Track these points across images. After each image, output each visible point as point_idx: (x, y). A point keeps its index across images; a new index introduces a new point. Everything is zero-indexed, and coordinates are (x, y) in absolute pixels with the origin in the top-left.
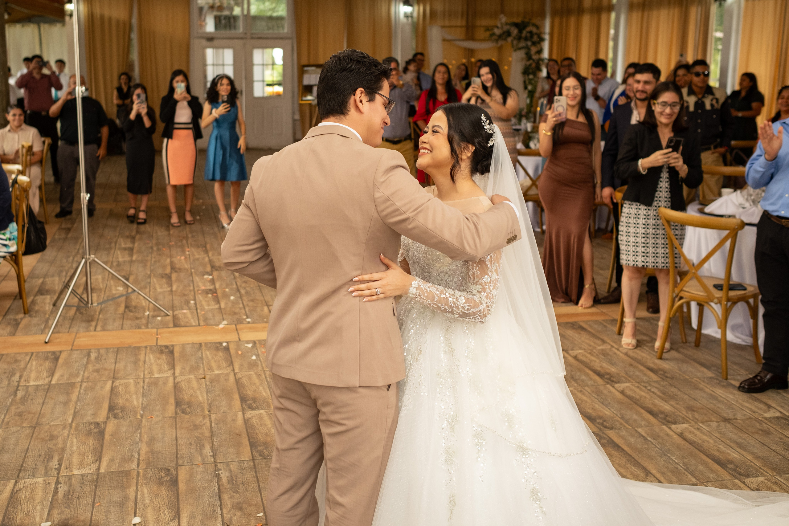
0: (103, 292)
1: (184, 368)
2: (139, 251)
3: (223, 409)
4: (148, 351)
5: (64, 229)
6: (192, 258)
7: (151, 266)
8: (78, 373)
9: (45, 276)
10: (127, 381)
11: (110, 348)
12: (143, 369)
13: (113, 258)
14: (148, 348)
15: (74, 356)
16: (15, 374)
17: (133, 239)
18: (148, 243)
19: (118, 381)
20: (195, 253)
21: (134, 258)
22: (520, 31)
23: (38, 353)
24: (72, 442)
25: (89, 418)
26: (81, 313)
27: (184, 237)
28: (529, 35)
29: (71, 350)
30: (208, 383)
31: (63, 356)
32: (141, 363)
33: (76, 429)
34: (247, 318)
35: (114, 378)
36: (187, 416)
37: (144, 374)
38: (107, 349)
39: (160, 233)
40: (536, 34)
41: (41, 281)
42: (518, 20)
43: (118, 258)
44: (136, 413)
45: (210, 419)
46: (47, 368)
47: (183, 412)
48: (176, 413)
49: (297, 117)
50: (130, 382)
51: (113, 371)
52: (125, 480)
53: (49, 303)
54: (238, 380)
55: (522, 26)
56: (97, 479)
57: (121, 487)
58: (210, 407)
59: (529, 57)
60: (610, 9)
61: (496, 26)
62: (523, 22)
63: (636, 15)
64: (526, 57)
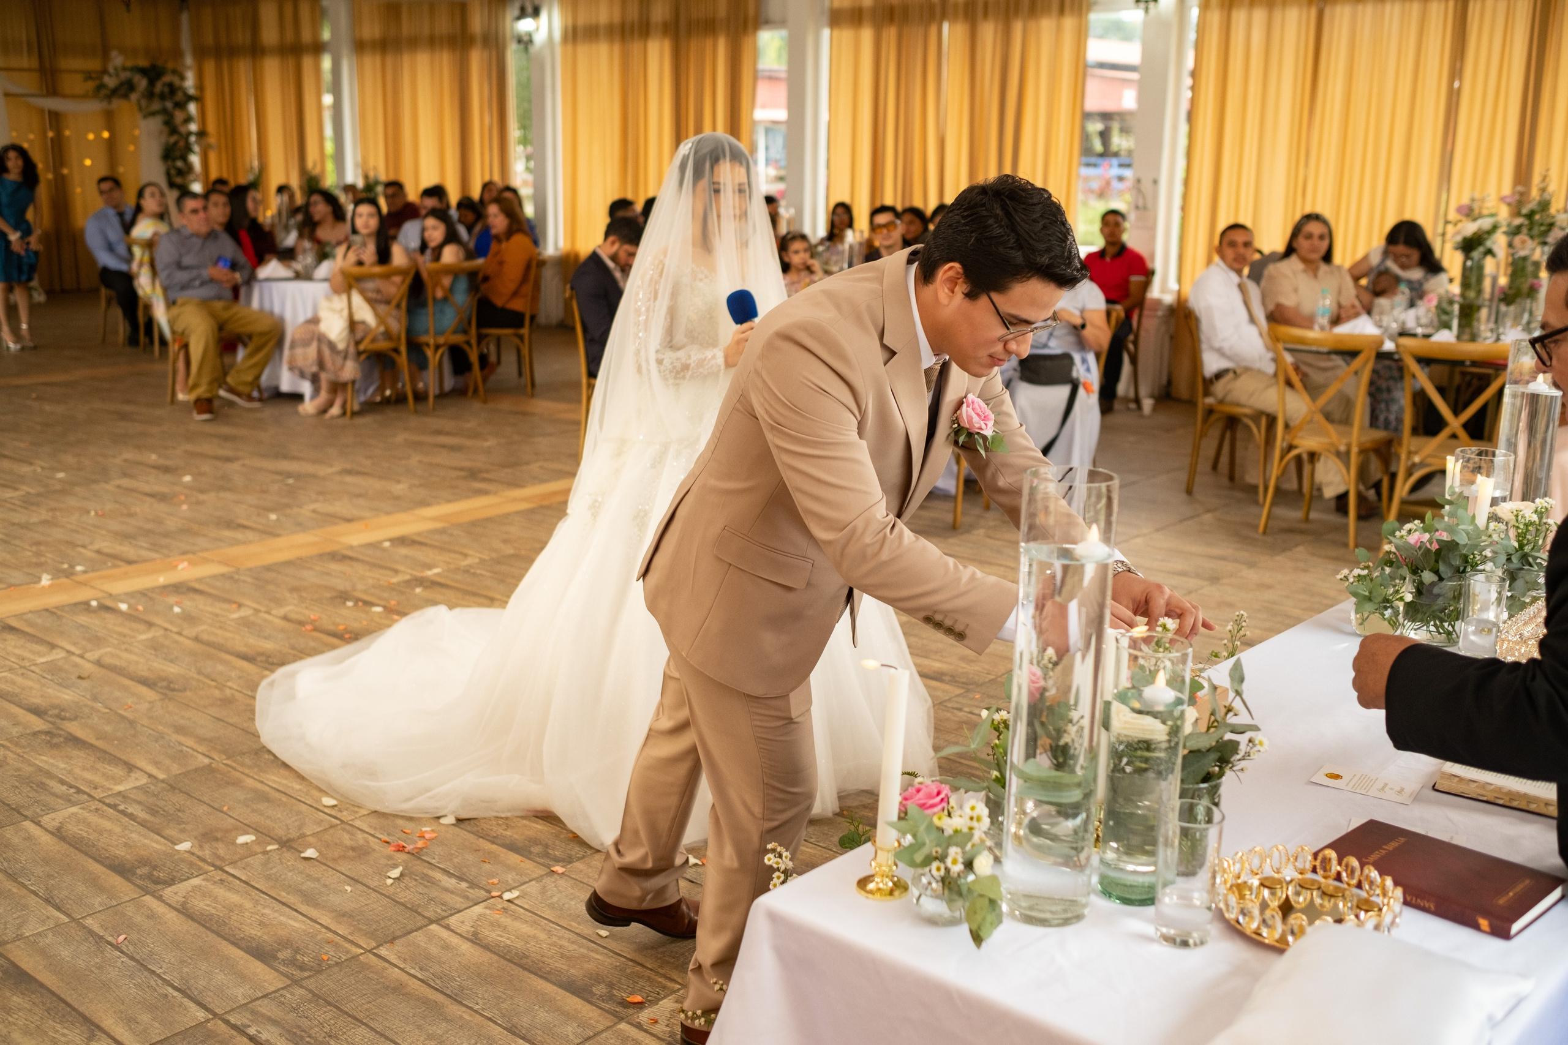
3: (233, 674)
22: (152, 82)
24: (46, 762)
25: (15, 731)
28: (166, 90)
33: (17, 744)
34: (72, 567)
36: (188, 693)
40: (178, 88)
42: (143, 63)
44: (92, 708)
45: (230, 688)
47: (173, 690)
48: (165, 695)
52: (218, 776)
54: (197, 639)
55: (153, 73)
56: (171, 786)
57: (228, 783)
58: (207, 676)
59: (173, 130)
60: (318, 48)
61: (105, 71)
62: (154, 67)
63: (371, 62)
64: (166, 130)
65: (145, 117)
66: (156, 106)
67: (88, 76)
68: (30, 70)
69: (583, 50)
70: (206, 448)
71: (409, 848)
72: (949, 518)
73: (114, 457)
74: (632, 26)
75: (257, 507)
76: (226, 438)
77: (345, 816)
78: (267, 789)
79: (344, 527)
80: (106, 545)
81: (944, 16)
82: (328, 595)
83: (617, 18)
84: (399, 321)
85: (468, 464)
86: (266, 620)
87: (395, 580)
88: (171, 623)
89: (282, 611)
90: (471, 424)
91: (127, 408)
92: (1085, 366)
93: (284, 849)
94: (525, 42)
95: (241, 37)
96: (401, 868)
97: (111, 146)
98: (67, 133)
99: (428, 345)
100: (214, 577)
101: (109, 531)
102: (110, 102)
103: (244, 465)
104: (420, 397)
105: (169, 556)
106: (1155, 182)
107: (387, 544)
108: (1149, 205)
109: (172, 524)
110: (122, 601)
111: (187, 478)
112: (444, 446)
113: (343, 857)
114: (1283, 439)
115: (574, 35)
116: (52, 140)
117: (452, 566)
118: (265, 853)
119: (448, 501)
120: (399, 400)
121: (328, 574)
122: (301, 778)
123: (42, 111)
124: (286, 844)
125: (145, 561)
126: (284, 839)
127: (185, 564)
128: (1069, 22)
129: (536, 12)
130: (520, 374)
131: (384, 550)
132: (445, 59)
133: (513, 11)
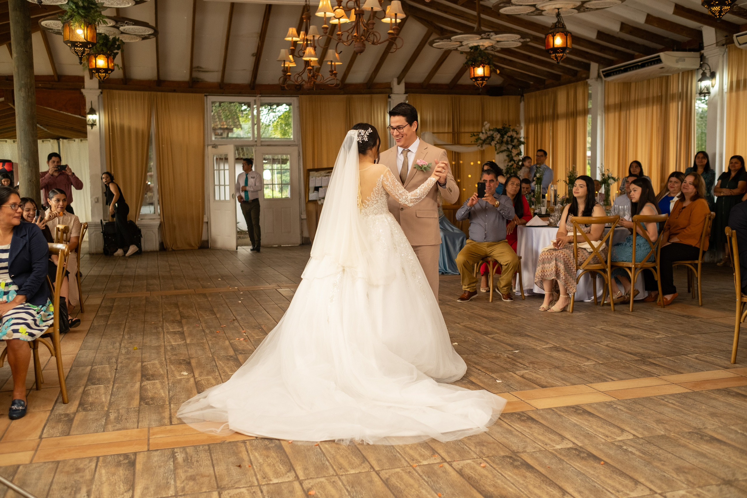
0: (166, 379)
1: (305, 469)
2: (191, 334)
4: (249, 447)
5: (101, 316)
6: (252, 340)
7: (210, 349)
8: (168, 483)
9: (93, 364)
10: (238, 491)
11: (199, 446)
12: (252, 471)
13: (164, 342)
14: (248, 443)
15: (156, 459)
16: (80, 489)
17: (180, 323)
18: (199, 327)
19: (226, 492)
20: (253, 334)
21: (188, 341)
22: (502, 136)
23: (105, 456)
26: (147, 403)
27: (234, 320)
28: (509, 139)
29: (148, 450)
30: (349, 489)
31: (140, 460)
32: (246, 464)
35: (218, 487)
37: (257, 479)
38: (195, 447)
39: (206, 318)
40: (515, 138)
41: (89, 368)
42: (500, 127)
43: (170, 342)
46: (123, 478)
49: (304, 216)
50: (243, 492)
51: (214, 478)
53: (105, 393)
55: (503, 131)
59: (511, 159)
60: (585, 112)
61: (481, 132)
62: (504, 128)
63: (613, 116)
64: (507, 158)
65: (498, 153)
66: (504, 148)
67: (473, 134)
68: (448, 133)
69: (743, 95)
79: (538, 392)
85: (641, 351)
87: (559, 446)
90: (650, 321)
94: (705, 92)
95: (548, 111)
98: (461, 162)
102: (482, 147)
103: (492, 338)
115: (737, 86)
123: (452, 152)
129: (713, 75)
130: (689, 291)
132: (656, 110)
133: (697, 77)
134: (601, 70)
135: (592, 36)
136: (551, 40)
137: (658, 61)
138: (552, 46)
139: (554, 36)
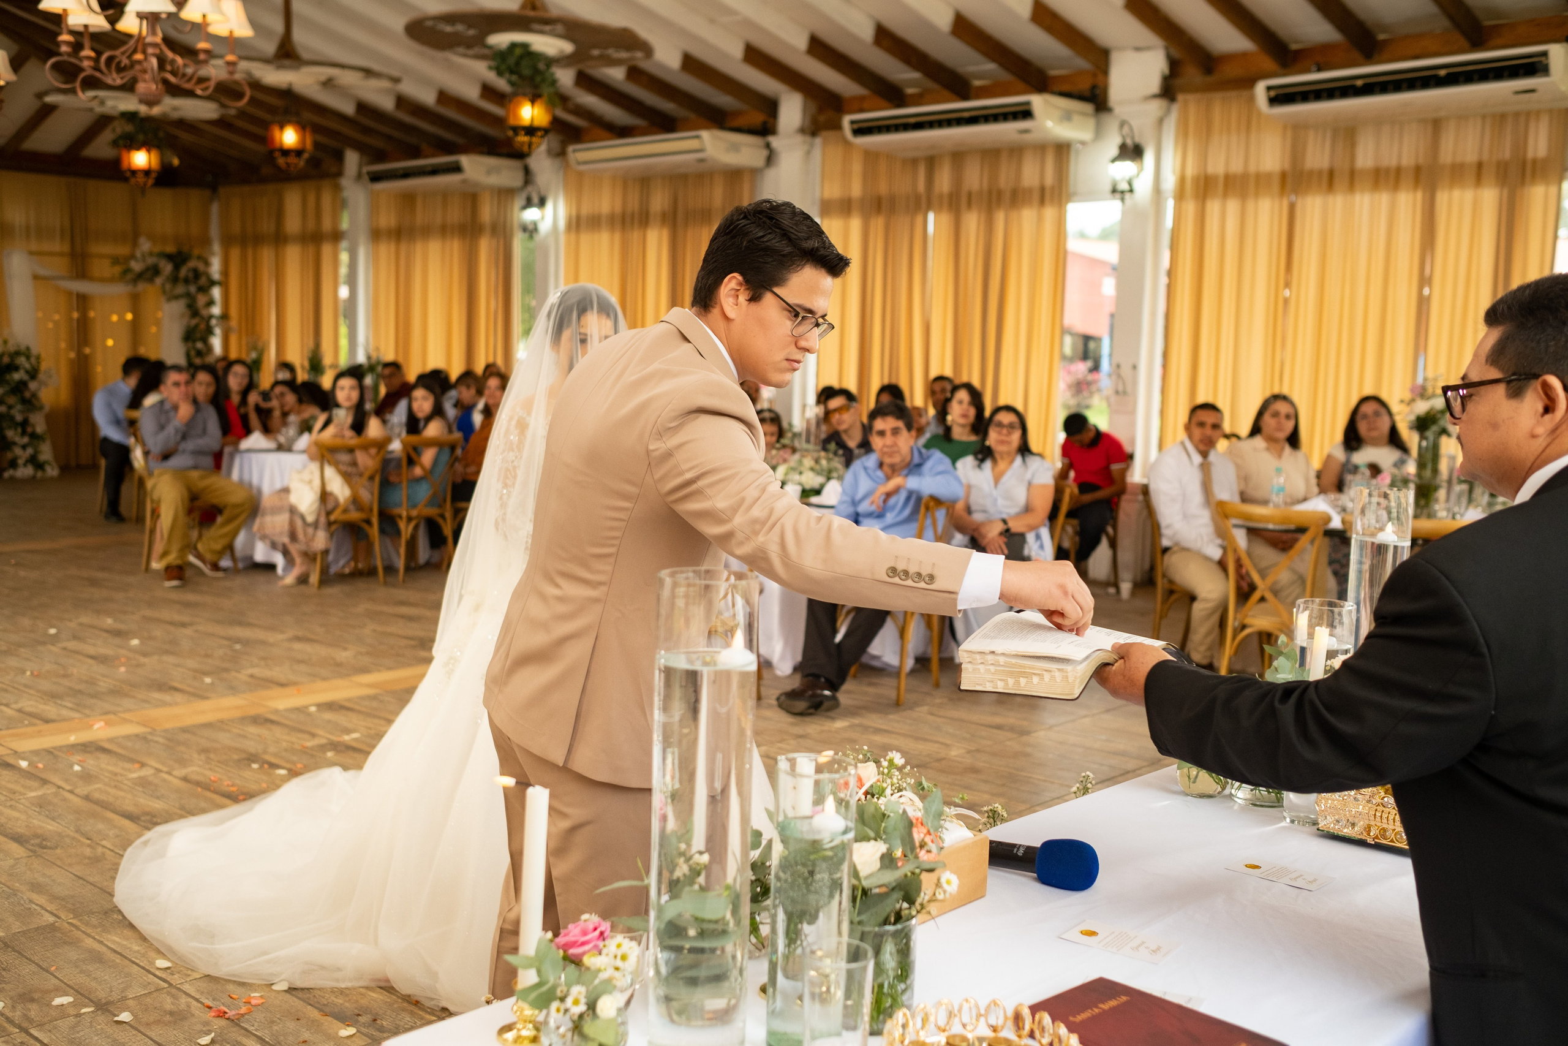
22: (177, 267)
28: (191, 275)
36: (58, 851)
40: (202, 273)
42: (170, 249)
45: (104, 847)
47: (45, 847)
48: (34, 852)
52: (59, 935)
54: (87, 798)
55: (178, 259)
56: (6, 945)
57: (65, 943)
58: (83, 834)
59: (195, 313)
60: (337, 236)
61: (133, 257)
62: (180, 254)
63: (386, 250)
64: (188, 313)
65: (169, 300)
66: (180, 289)
67: (116, 260)
68: (61, 254)
69: (585, 238)
70: (166, 614)
71: (231, 1013)
72: (893, 694)
73: (70, 620)
74: (633, 215)
75: (195, 671)
76: (188, 605)
77: (176, 979)
78: (104, 949)
79: (276, 691)
80: (28, 704)
81: (929, 207)
82: (236, 757)
83: (618, 208)
84: (372, 494)
86: (164, 780)
87: (310, 743)
88: (66, 781)
89: (182, 772)
91: (100, 575)
92: (1038, 543)
93: (99, 1012)
94: (531, 230)
95: (267, 226)
96: (213, 1035)
97: (136, 328)
98: (92, 314)
99: (400, 517)
100: (128, 737)
101: (38, 691)
102: (135, 286)
103: (196, 631)
104: (390, 569)
105: (89, 716)
106: (1135, 367)
107: (313, 709)
108: (1129, 389)
109: (104, 685)
110: (24, 759)
111: (135, 642)
112: (403, 617)
113: (158, 1022)
114: (1235, 619)
115: (578, 224)
116: (78, 320)
117: (372, 732)
118: (78, 1015)
119: (390, 669)
120: (371, 572)
121: (244, 737)
122: (144, 939)
123: (69, 293)
124: (104, 1007)
125: (64, 720)
126: (104, 1001)
127: (102, 724)
128: (1049, 212)
129: (542, 203)
131: (309, 714)
132: (455, 246)
133: (519, 201)
134: (365, 170)
135: (349, 109)
136: (276, 132)
137: (457, 168)
138: (277, 145)
139: (282, 128)
